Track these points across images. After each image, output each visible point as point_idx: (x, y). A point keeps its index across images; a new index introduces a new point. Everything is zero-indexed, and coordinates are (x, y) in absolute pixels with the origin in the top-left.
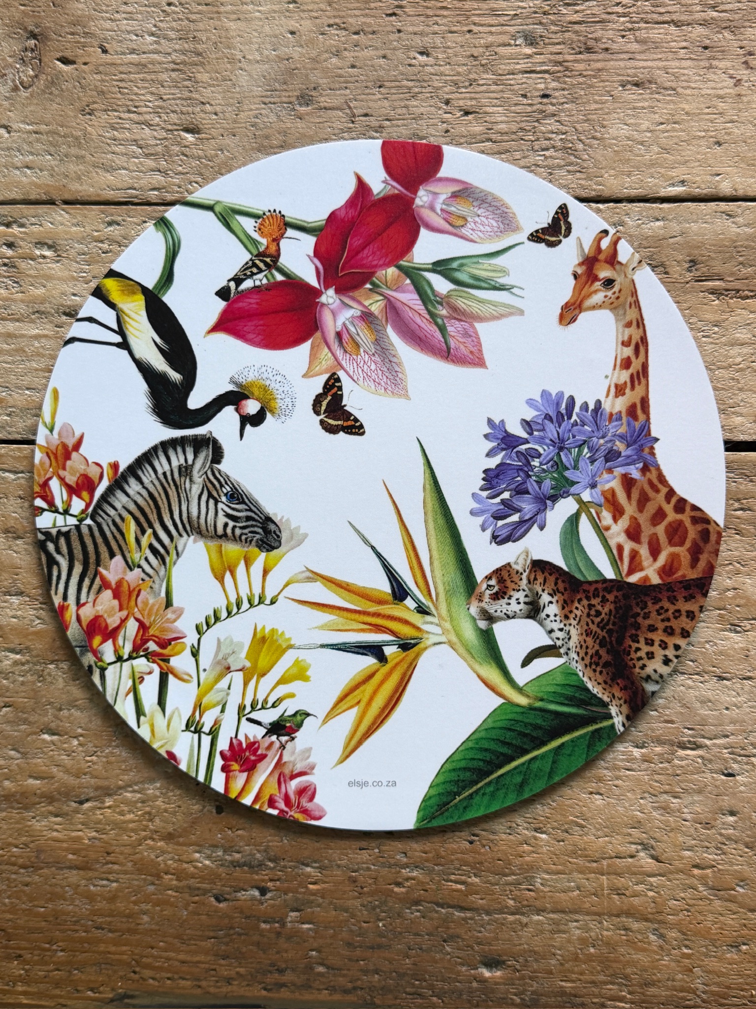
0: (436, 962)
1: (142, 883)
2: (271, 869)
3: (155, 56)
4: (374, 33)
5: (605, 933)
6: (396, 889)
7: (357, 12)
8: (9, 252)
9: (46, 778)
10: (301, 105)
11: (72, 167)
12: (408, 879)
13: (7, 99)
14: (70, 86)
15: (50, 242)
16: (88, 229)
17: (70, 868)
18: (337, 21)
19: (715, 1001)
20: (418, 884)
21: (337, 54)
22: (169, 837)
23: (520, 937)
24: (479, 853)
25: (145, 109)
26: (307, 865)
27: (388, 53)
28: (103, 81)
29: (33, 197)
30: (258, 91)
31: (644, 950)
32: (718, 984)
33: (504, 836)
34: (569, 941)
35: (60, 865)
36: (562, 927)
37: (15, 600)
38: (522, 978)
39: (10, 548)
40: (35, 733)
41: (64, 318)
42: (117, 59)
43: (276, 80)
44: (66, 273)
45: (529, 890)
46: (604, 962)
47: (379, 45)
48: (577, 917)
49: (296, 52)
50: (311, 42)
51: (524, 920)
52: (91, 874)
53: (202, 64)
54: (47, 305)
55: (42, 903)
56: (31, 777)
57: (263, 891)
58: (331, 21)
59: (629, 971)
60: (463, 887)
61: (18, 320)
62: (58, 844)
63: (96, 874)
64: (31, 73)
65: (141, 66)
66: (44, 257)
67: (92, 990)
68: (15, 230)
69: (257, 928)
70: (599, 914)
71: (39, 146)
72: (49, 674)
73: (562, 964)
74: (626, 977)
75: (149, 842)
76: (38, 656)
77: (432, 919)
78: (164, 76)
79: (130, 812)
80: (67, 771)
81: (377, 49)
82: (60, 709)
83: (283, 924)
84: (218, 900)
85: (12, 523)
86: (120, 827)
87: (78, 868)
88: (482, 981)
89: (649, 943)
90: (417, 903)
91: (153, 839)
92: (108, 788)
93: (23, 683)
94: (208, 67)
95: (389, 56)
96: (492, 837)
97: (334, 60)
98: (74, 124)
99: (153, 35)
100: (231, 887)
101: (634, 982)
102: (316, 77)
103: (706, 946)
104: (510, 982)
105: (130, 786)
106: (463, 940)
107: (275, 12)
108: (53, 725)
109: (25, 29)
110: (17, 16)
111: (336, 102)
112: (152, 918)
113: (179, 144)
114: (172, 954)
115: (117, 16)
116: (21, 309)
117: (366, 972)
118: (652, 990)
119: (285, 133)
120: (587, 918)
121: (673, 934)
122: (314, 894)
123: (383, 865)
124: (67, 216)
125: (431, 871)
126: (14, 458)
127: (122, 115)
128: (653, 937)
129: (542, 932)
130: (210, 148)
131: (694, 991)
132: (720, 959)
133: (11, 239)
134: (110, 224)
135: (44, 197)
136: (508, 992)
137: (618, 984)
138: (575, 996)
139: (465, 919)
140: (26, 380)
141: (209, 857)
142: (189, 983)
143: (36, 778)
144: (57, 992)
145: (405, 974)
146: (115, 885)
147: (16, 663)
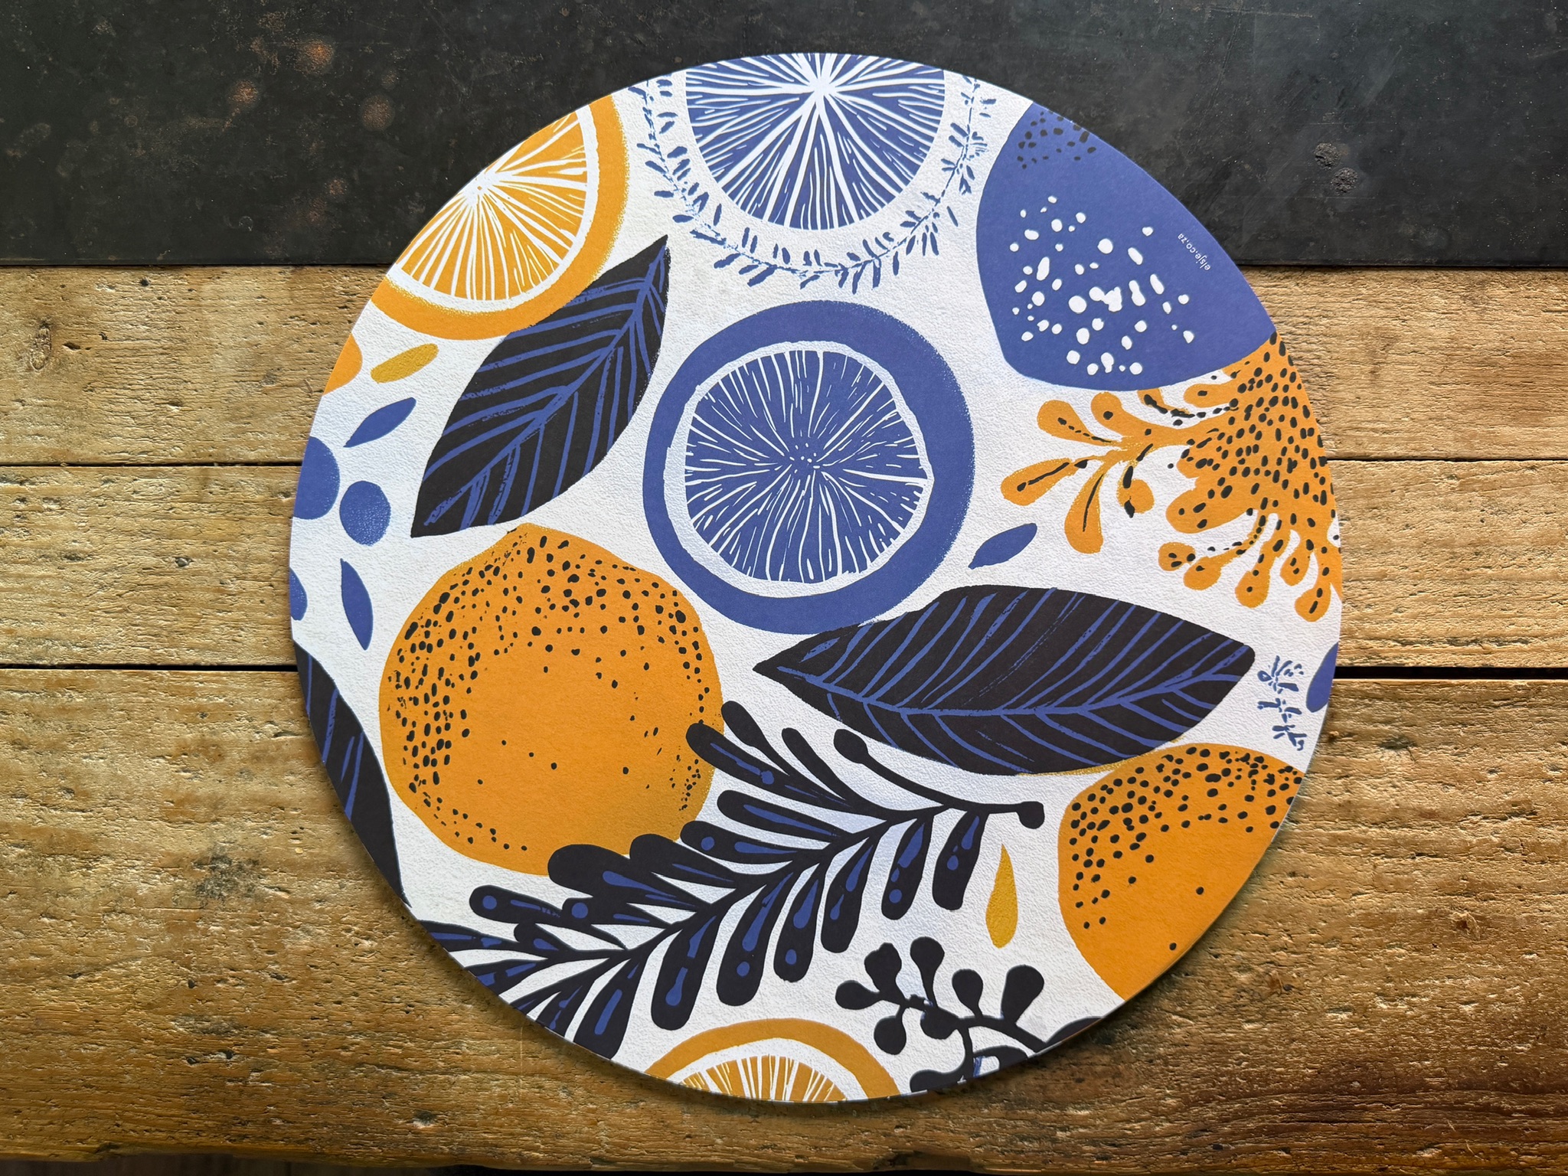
0: (376, 1116)
1: (125, 1047)
2: (236, 1035)
3: (147, 342)
4: (328, 323)
5: (521, 1091)
6: (343, 1053)
7: (314, 306)
8: (22, 506)
9: (43, 956)
10: (267, 383)
11: (75, 435)
12: (353, 1044)
13: (22, 377)
14: (75, 368)
15: (55, 498)
16: (87, 486)
17: (65, 1034)
18: (298, 313)
19: (617, 1151)
20: (361, 1049)
21: (298, 340)
22: (149, 1007)
23: (449, 1094)
24: (413, 1022)
25: (137, 387)
26: (266, 1032)
27: (340, 340)
28: (103, 363)
29: (42, 460)
30: (231, 372)
31: (556, 1106)
32: (620, 1136)
33: (435, 1007)
34: (490, 1098)
35: (55, 1031)
36: (485, 1085)
37: (20, 802)
38: (450, 1130)
39: (16, 757)
40: (36, 917)
41: (66, 561)
42: (115, 345)
43: (246, 363)
44: (67, 524)
45: (458, 1054)
46: (521, 1115)
47: (332, 332)
48: (497, 1076)
49: (262, 339)
50: (276, 330)
51: (453, 1079)
52: (81, 1039)
53: (185, 349)
54: (52, 550)
55: (39, 1064)
56: (32, 954)
57: (229, 1055)
58: (293, 314)
59: (542, 1124)
60: (399, 1051)
61: (27, 563)
62: (54, 1012)
63: (86, 1039)
64: (43, 356)
65: (135, 351)
66: (51, 510)
67: (81, 1141)
68: (27, 487)
69: (223, 1086)
70: (516, 1074)
71: (48, 417)
72: (48, 866)
73: (485, 1118)
74: (540, 1130)
75: (132, 1011)
76: (38, 850)
77: (373, 1078)
78: (154, 359)
79: (116, 985)
80: (63, 950)
81: (330, 337)
82: (57, 896)
83: (245, 1085)
84: (190, 1062)
85: (18, 736)
86: (108, 998)
87: (72, 1034)
88: (417, 1133)
89: (560, 1100)
90: (361, 1064)
91: (135, 1009)
92: (98, 965)
93: (26, 873)
94: (190, 353)
95: (341, 342)
96: (425, 1007)
97: (296, 346)
98: (77, 399)
99: (145, 324)
100: (201, 1050)
101: (547, 1134)
102: (280, 360)
103: (609, 1103)
104: (439, 1133)
105: (116, 963)
106: (400, 1097)
107: (247, 305)
108: (51, 910)
109: (39, 319)
110: (32, 308)
111: (296, 380)
112: (134, 1077)
113: (165, 415)
114: (150, 1109)
115: (116, 308)
116: (31, 554)
117: (316, 1125)
118: (563, 1141)
119: (253, 405)
120: (506, 1077)
121: (579, 1092)
122: (272, 1058)
123: (332, 1032)
124: (70, 476)
125: (372, 1038)
126: (21, 680)
127: (118, 392)
128: (563, 1095)
129: (467, 1089)
130: (189, 419)
131: (599, 1143)
132: (621, 1113)
133: (23, 496)
134: (106, 482)
135: (51, 460)
136: (438, 1143)
137: (533, 1136)
138: (496, 1146)
139: (401, 1078)
140: (33, 614)
141: (182, 1025)
142: (164, 1134)
143: (37, 956)
144: (51, 1143)
145: (349, 1127)
146: (102, 1048)
147: (20, 856)
